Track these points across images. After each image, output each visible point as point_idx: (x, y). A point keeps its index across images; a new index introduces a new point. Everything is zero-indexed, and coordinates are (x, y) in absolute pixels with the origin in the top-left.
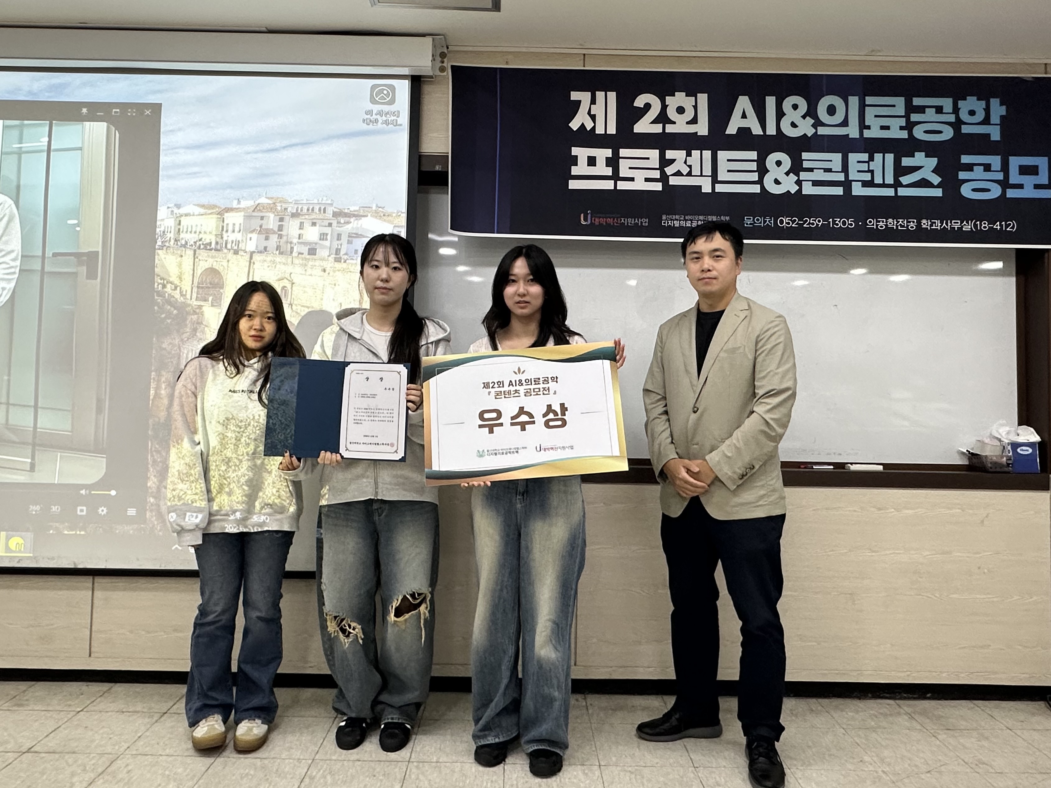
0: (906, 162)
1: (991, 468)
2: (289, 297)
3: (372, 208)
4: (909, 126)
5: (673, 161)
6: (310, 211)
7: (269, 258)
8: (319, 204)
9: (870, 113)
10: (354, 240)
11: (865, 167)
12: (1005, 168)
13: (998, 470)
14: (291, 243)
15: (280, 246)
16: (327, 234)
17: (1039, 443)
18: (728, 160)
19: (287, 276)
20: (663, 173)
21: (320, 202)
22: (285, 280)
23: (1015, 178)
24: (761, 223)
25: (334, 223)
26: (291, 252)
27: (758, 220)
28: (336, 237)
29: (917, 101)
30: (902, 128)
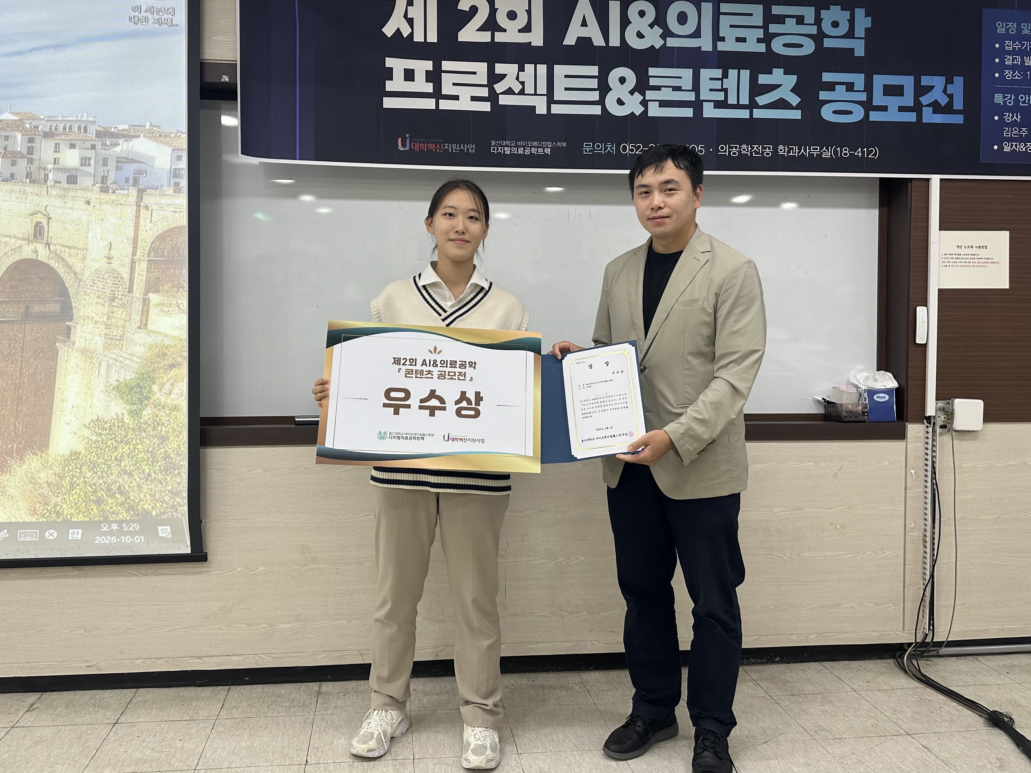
0: (763, 79)
1: (846, 417)
2: (46, 235)
3: (145, 126)
4: (768, 38)
5: (503, 76)
6: (67, 130)
7: (18, 188)
8: (79, 121)
9: (725, 21)
10: (125, 166)
11: (717, 84)
12: (869, 88)
13: (853, 419)
14: (45, 169)
15: (31, 173)
16: (90, 159)
17: (897, 389)
18: (566, 76)
19: (42, 209)
20: (492, 91)
21: (79, 118)
22: (39, 215)
23: (878, 99)
24: (601, 150)
25: (99, 145)
26: (46, 181)
27: (598, 146)
28: (101, 163)
29: (777, 10)
30: (759, 41)
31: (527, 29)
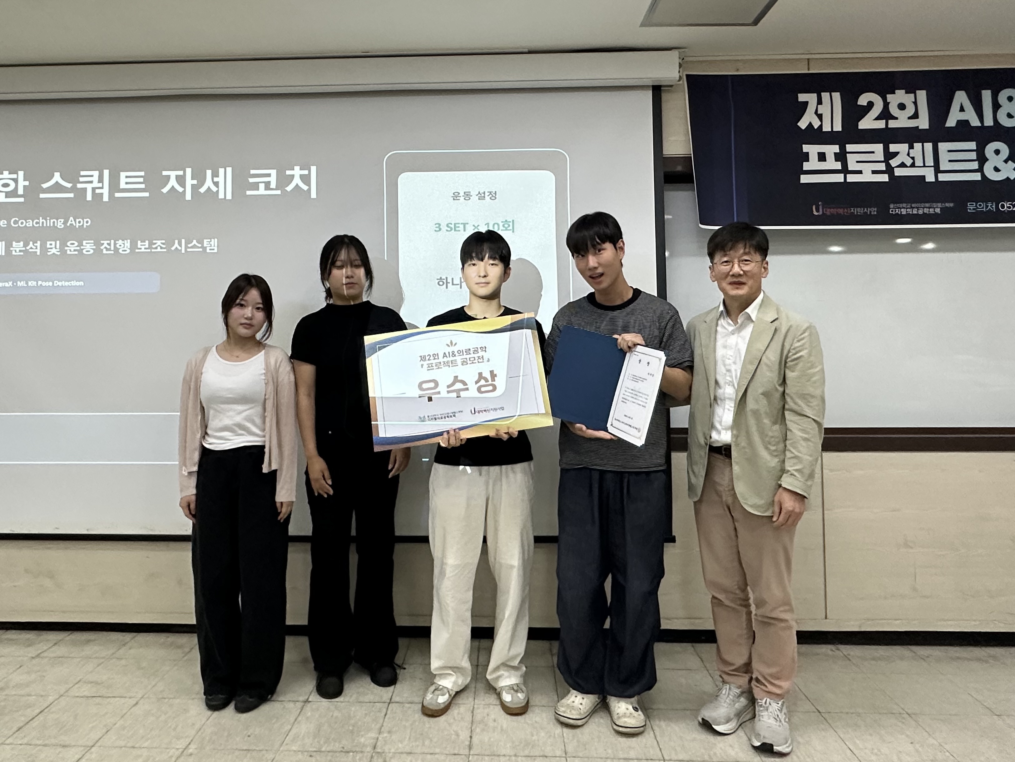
5: (896, 154)
18: (949, 151)
20: (888, 165)
27: (980, 205)
31: (915, 116)
